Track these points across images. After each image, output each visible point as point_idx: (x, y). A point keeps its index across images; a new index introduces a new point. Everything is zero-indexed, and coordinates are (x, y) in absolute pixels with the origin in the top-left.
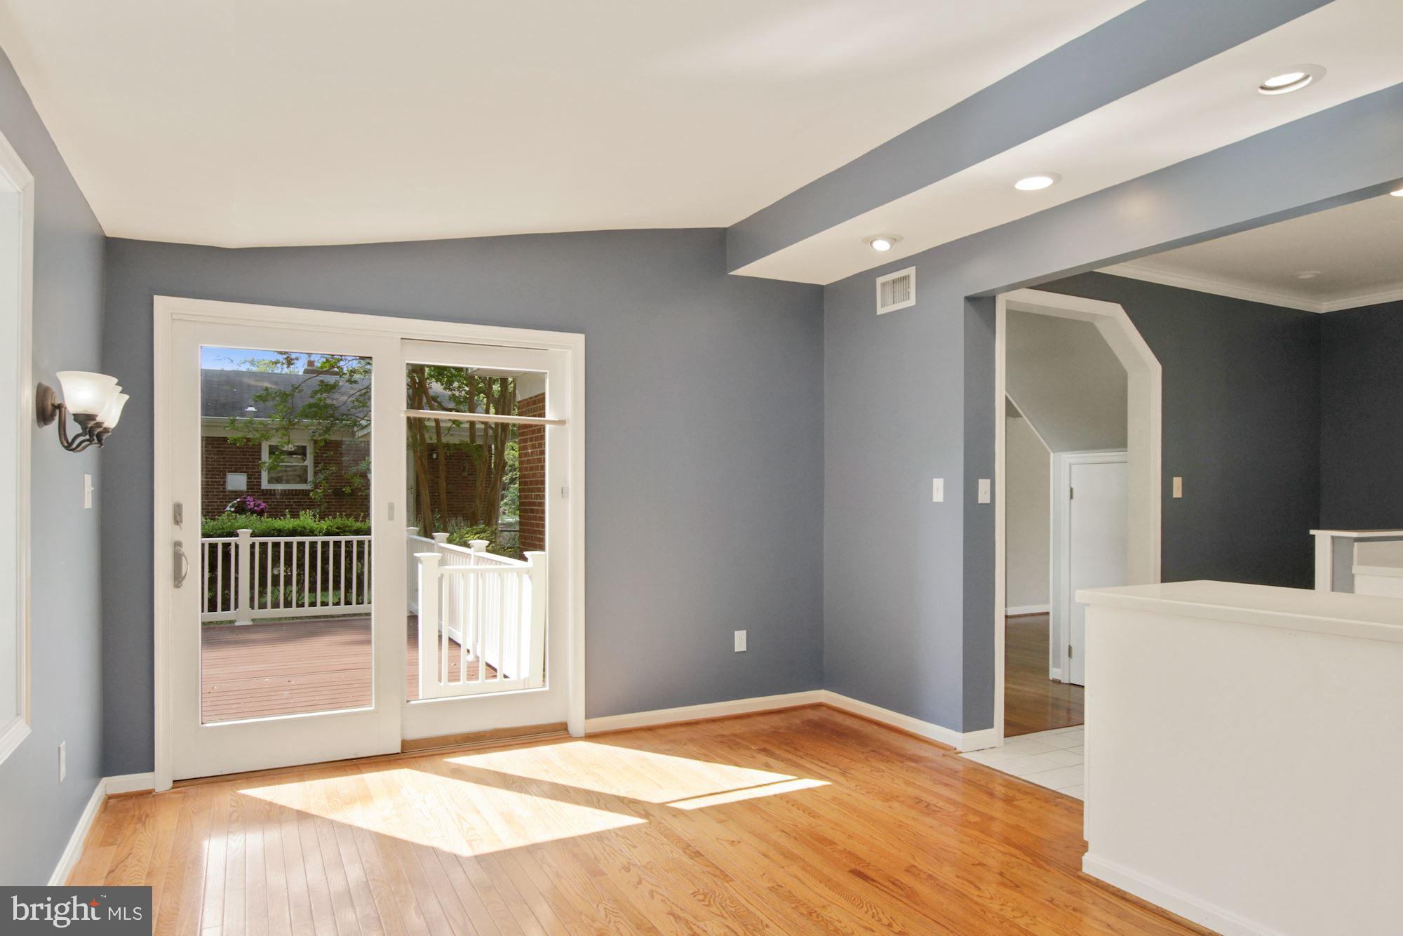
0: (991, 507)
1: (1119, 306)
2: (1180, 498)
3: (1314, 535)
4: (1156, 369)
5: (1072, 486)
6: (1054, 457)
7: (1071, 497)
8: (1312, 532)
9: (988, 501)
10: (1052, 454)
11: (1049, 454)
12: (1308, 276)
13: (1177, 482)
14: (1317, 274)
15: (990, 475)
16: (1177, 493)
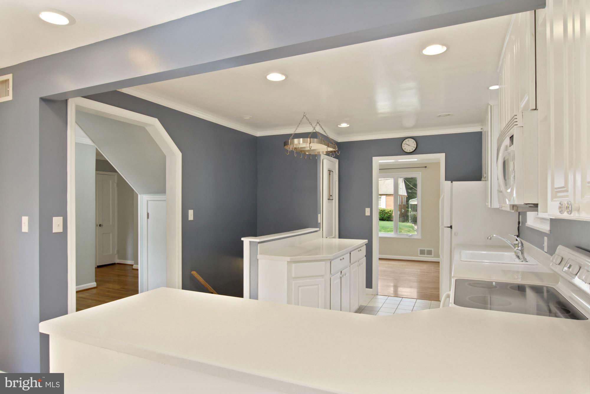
0: (64, 234)
1: (157, 119)
2: (192, 220)
3: (243, 241)
4: (178, 155)
5: (148, 212)
6: (140, 196)
7: (148, 218)
8: (242, 239)
9: (61, 230)
10: (139, 195)
11: (138, 195)
12: (248, 118)
13: (191, 213)
14: (250, 117)
15: (64, 215)
16: (191, 217)
